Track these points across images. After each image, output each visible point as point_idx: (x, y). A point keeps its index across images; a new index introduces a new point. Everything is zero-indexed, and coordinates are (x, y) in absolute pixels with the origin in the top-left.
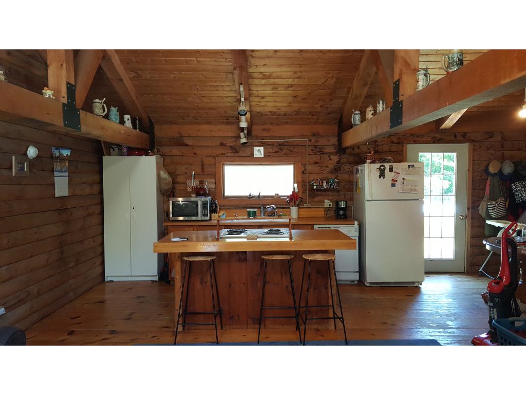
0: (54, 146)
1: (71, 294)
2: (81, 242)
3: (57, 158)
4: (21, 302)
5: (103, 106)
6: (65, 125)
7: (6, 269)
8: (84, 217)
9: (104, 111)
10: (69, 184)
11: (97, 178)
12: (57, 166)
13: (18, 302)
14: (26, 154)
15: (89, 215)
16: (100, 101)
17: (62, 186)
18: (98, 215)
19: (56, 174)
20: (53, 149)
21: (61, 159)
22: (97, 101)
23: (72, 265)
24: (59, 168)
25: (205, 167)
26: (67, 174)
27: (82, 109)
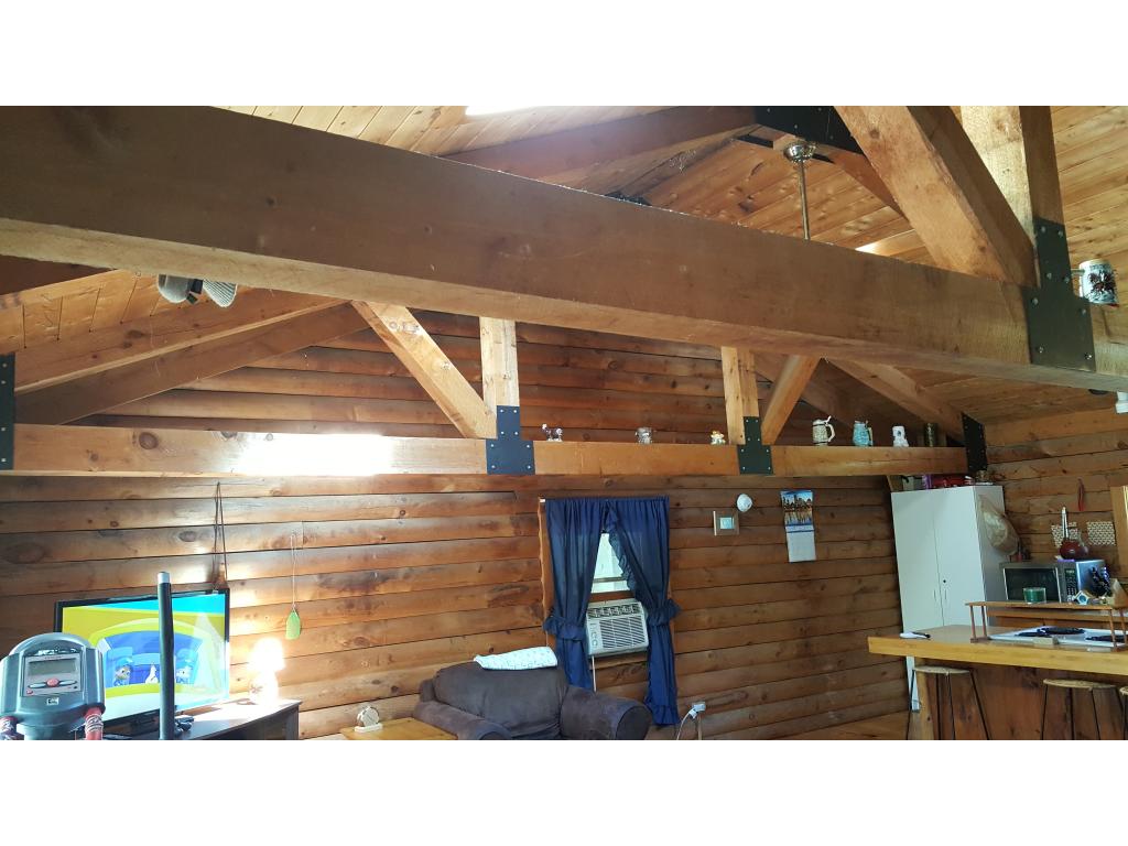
0: (783, 490)
1: (831, 715)
2: (847, 633)
3: (790, 506)
4: (732, 705)
5: (828, 429)
6: (742, 472)
7: (710, 656)
8: (854, 594)
9: (829, 434)
10: (816, 542)
11: (881, 529)
12: (794, 517)
13: (730, 703)
14: (735, 506)
15: (864, 591)
16: (822, 422)
17: (801, 545)
18: (887, 591)
19: (788, 529)
20: (783, 494)
21: (799, 507)
22: (818, 422)
23: (830, 667)
24: (795, 520)
25: (1088, 496)
26: (811, 528)
27: (776, 444)
